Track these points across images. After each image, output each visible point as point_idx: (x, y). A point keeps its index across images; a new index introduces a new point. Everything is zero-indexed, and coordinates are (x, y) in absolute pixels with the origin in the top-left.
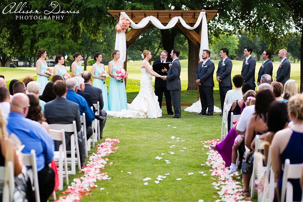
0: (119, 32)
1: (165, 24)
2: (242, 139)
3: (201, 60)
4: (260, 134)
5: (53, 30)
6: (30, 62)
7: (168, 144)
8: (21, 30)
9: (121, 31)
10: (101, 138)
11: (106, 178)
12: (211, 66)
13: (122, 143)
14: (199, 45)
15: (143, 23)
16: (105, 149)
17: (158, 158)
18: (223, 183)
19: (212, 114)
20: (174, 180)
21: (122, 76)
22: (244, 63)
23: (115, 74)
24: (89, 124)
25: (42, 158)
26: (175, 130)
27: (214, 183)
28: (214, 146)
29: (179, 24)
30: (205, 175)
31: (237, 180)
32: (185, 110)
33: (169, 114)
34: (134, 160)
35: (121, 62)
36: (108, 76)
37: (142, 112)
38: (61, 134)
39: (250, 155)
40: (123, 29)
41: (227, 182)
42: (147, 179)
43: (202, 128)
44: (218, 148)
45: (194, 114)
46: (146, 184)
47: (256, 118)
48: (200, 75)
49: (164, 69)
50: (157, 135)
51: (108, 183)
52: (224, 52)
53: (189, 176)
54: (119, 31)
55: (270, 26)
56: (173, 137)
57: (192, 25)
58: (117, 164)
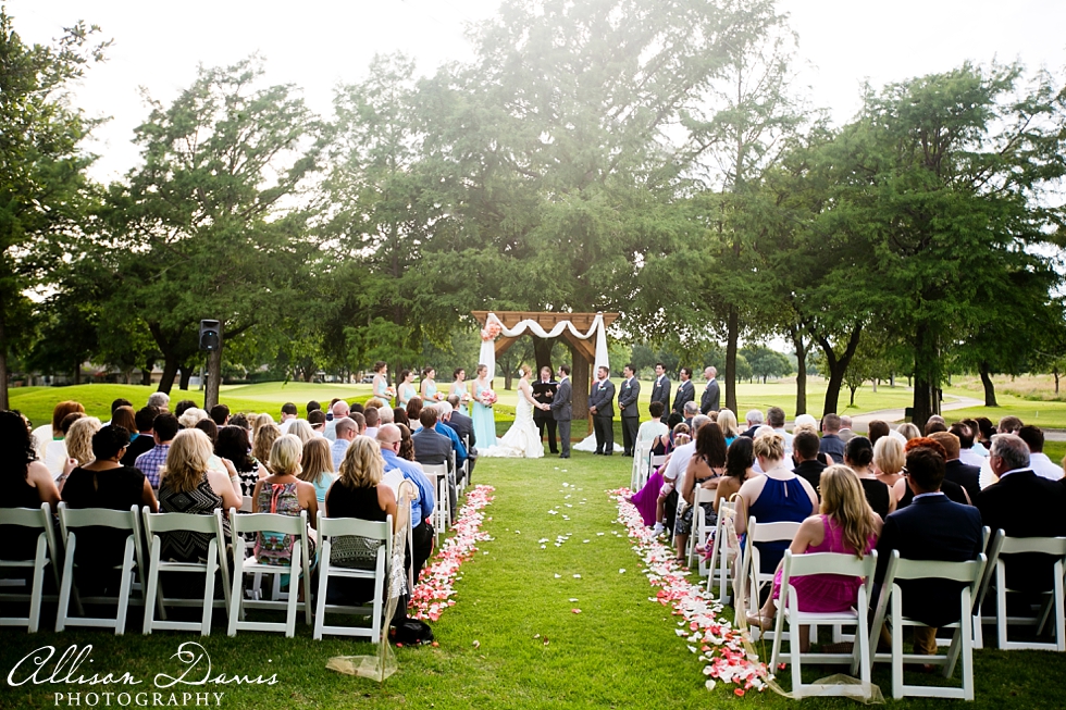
1: (548, 331)
2: (671, 489)
3: (596, 380)
4: (702, 481)
5: (390, 335)
6: (342, 377)
7: (561, 493)
8: (346, 333)
9: (488, 339)
10: (469, 484)
11: (487, 538)
12: (612, 388)
13: (499, 491)
14: (593, 360)
15: (518, 330)
16: (478, 500)
17: (551, 512)
18: (646, 547)
19: (611, 454)
20: (580, 543)
22: (655, 385)
23: (481, 397)
24: (459, 465)
25: (419, 510)
26: (566, 474)
27: (635, 548)
28: (629, 497)
29: (567, 330)
30: (619, 536)
31: (665, 544)
32: (574, 447)
33: (552, 452)
34: (519, 515)
36: (471, 400)
37: (519, 449)
38: (433, 477)
39: (688, 510)
40: (491, 337)
41: (651, 546)
42: (543, 540)
43: (601, 472)
44: (633, 500)
45: (586, 453)
46: (544, 546)
47: (697, 459)
48: (595, 400)
50: (544, 481)
51: (492, 545)
52: (630, 369)
53: (598, 537)
54: (486, 339)
55: (681, 333)
56: (566, 484)
57: (584, 332)
58: (498, 520)
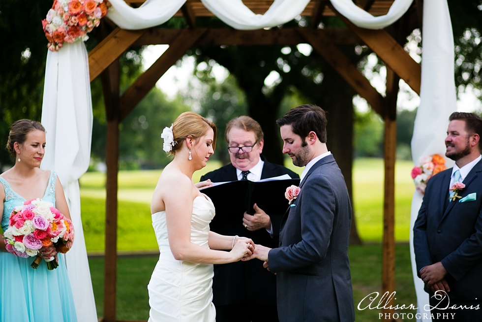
0: (56, 44)
9: (67, 38)
21: (39, 232)
35: (52, 179)
40: (75, 30)
49: (253, 212)
54: (60, 40)
